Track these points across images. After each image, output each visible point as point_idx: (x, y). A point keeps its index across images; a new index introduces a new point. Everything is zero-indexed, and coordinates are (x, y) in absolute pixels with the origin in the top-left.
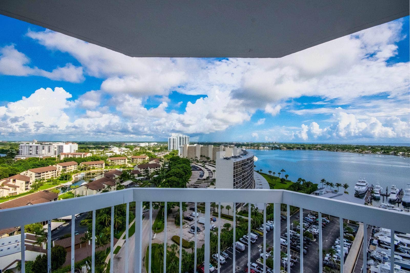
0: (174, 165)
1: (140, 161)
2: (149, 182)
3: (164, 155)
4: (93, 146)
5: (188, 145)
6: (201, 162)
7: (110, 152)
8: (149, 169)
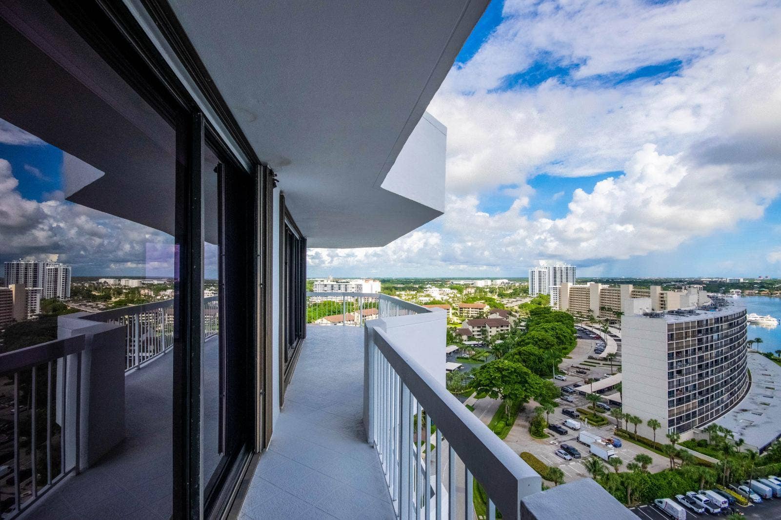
0: (536, 324)
1: (473, 313)
2: (487, 352)
3: (519, 303)
4: (402, 286)
5: (570, 285)
6: (600, 322)
7: (425, 296)
8: (488, 328)
